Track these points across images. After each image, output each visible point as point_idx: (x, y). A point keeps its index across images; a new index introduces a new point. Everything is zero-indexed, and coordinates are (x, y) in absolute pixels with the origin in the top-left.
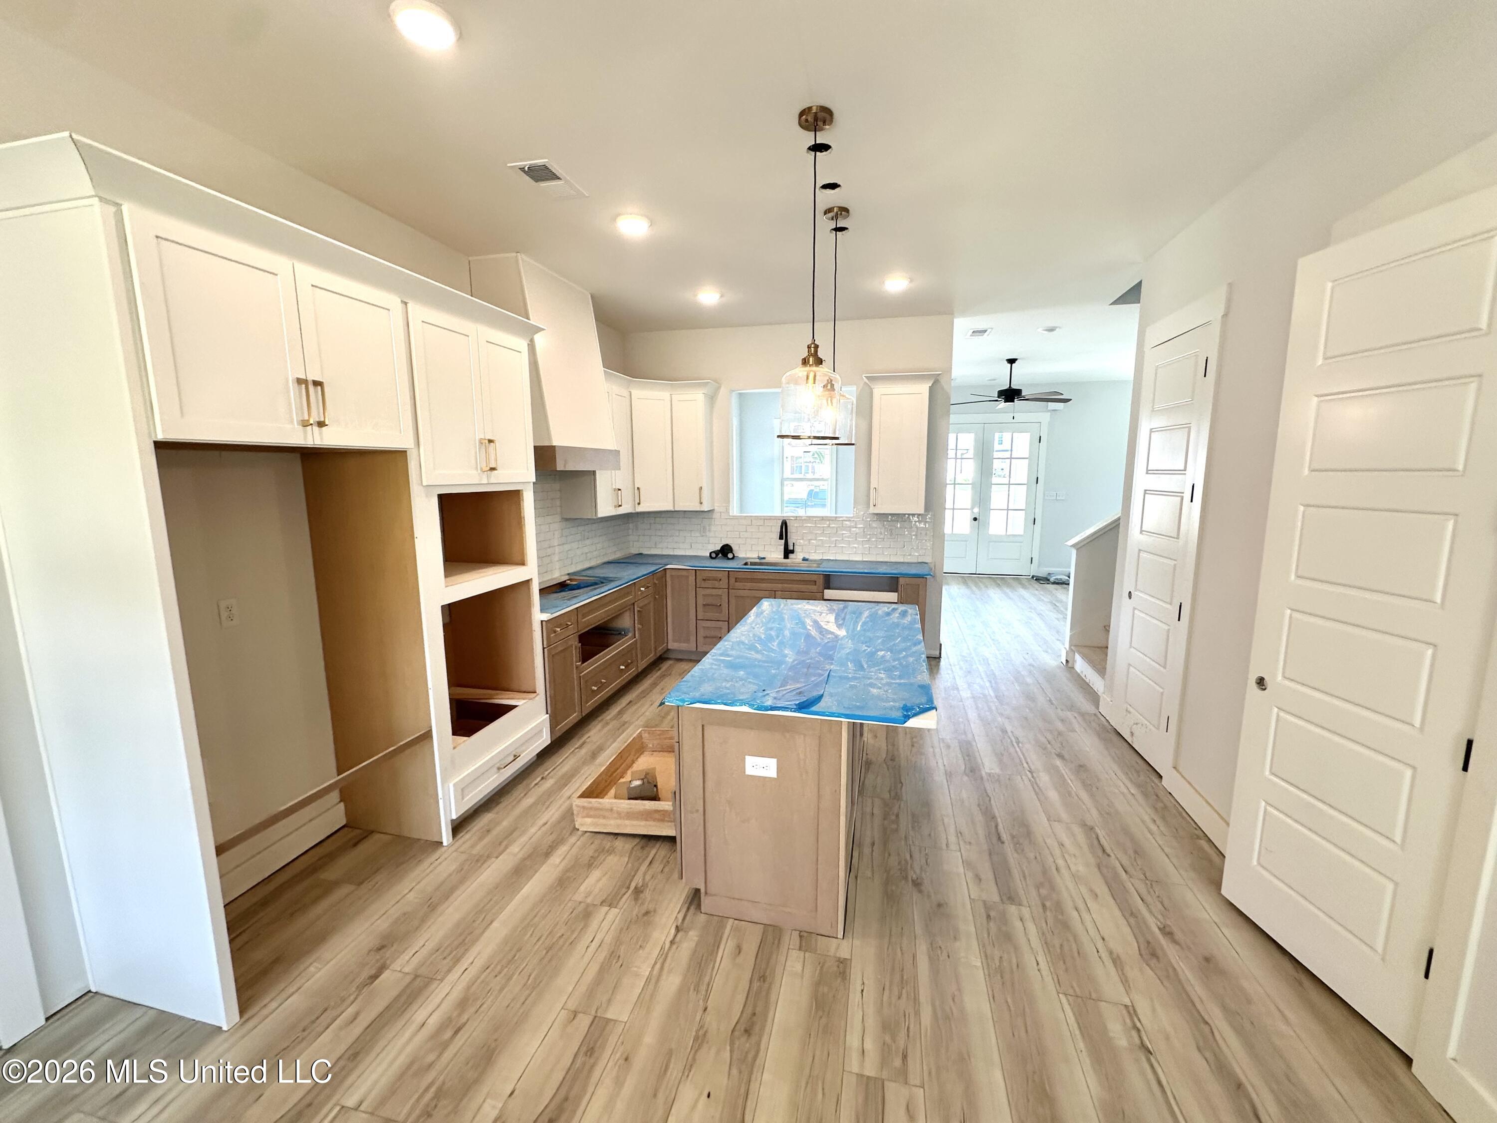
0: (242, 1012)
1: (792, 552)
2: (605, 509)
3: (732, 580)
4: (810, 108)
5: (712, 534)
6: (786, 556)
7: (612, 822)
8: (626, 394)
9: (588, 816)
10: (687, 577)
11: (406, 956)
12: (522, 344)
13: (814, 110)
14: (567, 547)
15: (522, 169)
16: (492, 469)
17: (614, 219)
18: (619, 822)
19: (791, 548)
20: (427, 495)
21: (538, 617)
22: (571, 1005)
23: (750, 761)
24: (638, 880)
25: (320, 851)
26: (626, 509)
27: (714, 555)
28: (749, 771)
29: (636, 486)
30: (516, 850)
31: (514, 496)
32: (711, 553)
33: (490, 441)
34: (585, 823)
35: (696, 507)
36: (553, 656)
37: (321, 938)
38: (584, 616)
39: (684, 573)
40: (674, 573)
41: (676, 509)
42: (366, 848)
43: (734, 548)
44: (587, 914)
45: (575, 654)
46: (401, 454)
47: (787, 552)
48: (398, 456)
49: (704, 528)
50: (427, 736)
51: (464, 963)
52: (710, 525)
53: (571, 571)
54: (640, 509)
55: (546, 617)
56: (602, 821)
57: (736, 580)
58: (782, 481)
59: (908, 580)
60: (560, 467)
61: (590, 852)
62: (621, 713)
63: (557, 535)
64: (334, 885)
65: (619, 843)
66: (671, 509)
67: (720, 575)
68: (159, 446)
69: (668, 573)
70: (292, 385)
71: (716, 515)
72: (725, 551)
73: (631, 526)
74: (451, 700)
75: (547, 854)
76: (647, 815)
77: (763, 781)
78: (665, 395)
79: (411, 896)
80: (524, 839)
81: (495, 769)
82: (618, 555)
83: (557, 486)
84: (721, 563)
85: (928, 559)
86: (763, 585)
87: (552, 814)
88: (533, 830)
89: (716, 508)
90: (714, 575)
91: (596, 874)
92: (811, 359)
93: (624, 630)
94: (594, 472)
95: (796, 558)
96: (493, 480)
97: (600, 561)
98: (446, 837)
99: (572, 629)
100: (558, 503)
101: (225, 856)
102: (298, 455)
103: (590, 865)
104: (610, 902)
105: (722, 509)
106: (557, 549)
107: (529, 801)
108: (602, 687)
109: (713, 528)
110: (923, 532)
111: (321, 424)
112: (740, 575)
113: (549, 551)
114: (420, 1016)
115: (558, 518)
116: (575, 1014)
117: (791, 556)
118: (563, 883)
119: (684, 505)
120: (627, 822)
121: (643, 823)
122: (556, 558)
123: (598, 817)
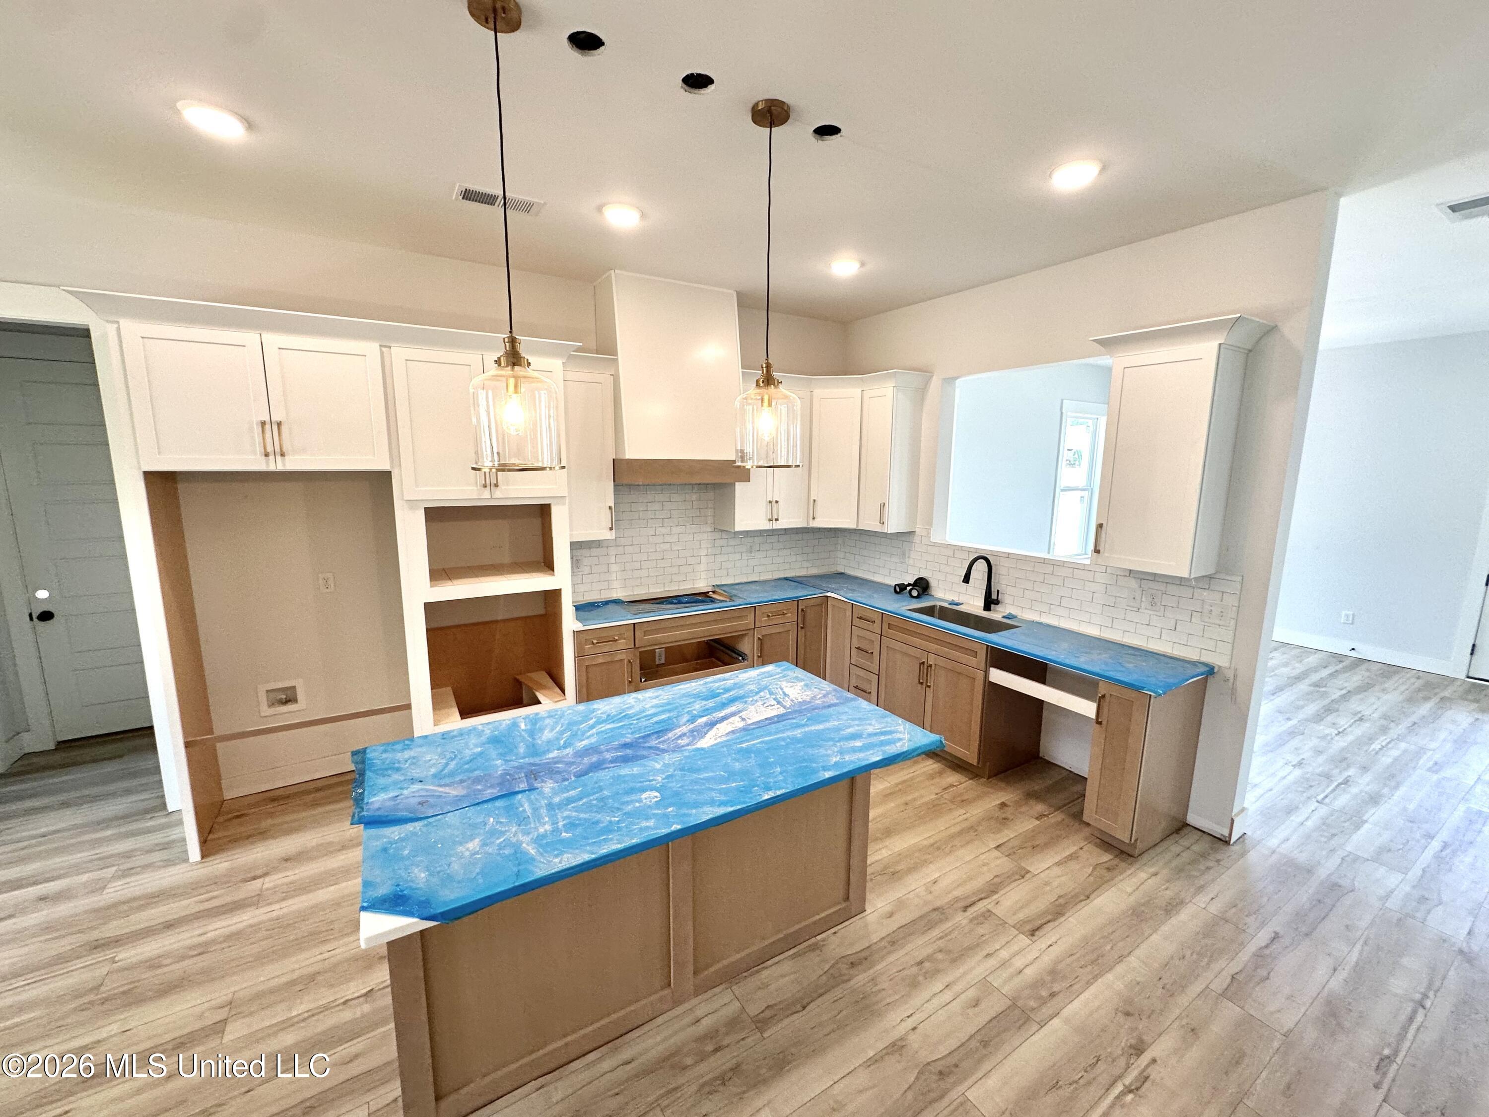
1: (997, 602)
2: (749, 522)
3: (885, 626)
5: (911, 562)
6: (987, 607)
14: (718, 558)
16: (495, 485)
19: (994, 596)
20: (413, 508)
26: (793, 523)
27: (898, 589)
29: (812, 498)
32: (896, 585)
35: (877, 528)
38: (648, 633)
39: (842, 605)
40: (835, 603)
41: (860, 528)
43: (933, 583)
45: (628, 668)
47: (989, 601)
49: (904, 554)
52: (910, 551)
55: (579, 626)
59: (1112, 690)
63: (705, 544)
66: (854, 526)
67: (874, 616)
71: (917, 539)
72: (921, 585)
78: (856, 392)
83: (711, 495)
84: (886, 603)
85: (1219, 660)
86: (917, 641)
89: (917, 530)
90: (867, 614)
94: (734, 484)
95: (999, 612)
96: (498, 495)
99: (624, 644)
100: (710, 512)
105: (924, 533)
106: (704, 560)
109: (909, 556)
111: (283, 454)
113: (693, 561)
115: (709, 529)
117: (994, 607)
119: (867, 524)
122: (703, 567)
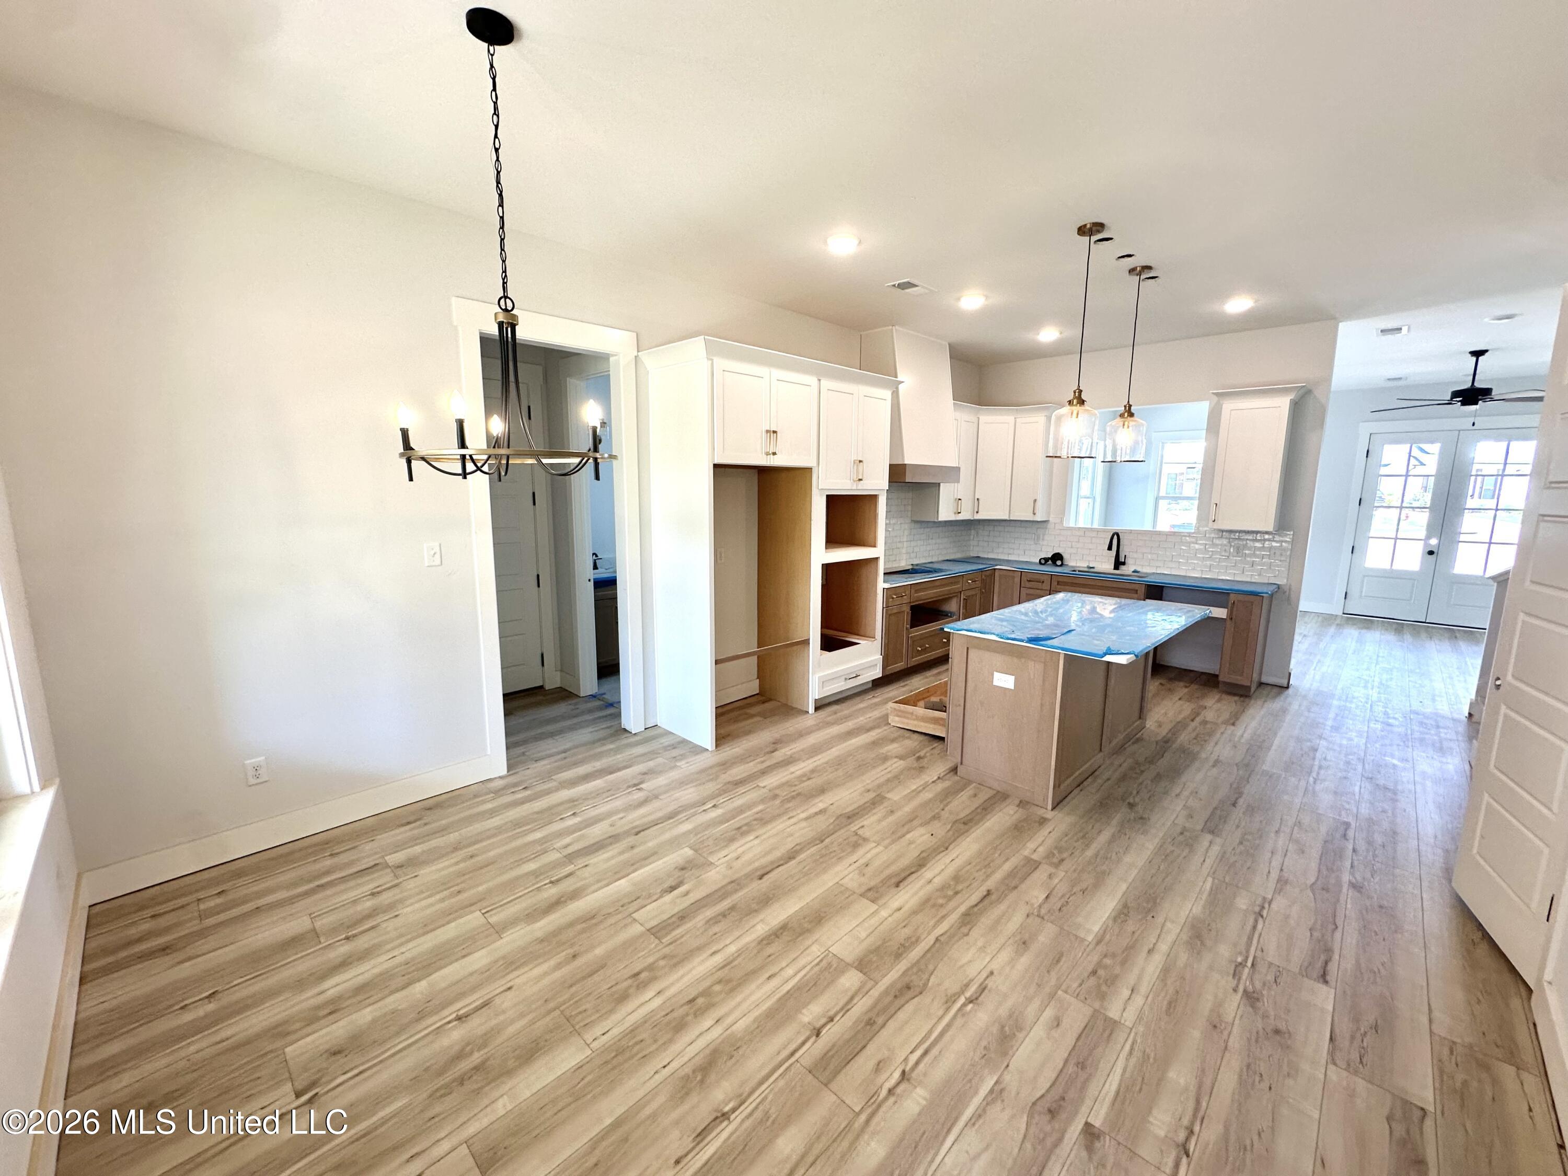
0: (716, 746)
1: (1124, 563)
2: (945, 513)
3: (1054, 583)
4: (1085, 225)
5: (1045, 543)
6: (1116, 567)
7: (912, 722)
8: (974, 419)
9: (898, 716)
10: (1013, 577)
11: (787, 749)
12: (887, 394)
13: (1088, 226)
14: (913, 544)
15: (894, 286)
16: (860, 480)
17: (959, 299)
18: (916, 722)
19: (1122, 559)
20: (821, 495)
21: (881, 584)
22: (869, 787)
23: (997, 675)
24: (922, 754)
25: (746, 701)
26: (965, 515)
27: (1043, 561)
28: (996, 683)
29: (975, 498)
30: (850, 725)
31: (873, 498)
32: (1040, 559)
33: (860, 461)
34: (895, 721)
35: (1030, 517)
36: (889, 615)
37: (749, 732)
38: (917, 591)
39: (1011, 574)
40: (1002, 572)
41: (1012, 518)
42: (768, 706)
43: (1065, 556)
44: (885, 759)
45: (906, 618)
46: (809, 470)
47: (1118, 564)
48: (807, 471)
49: (1037, 537)
50: (806, 642)
51: (816, 758)
52: (1044, 535)
53: (915, 563)
54: (977, 517)
55: (887, 586)
56: (906, 721)
57: (1058, 583)
58: (1157, 499)
59: (1241, 597)
60: (908, 479)
61: (896, 735)
62: (939, 673)
63: (906, 533)
64: (753, 716)
65: (916, 736)
66: (1006, 518)
67: (1042, 578)
68: (716, 466)
69: (997, 574)
70: (764, 433)
71: (1050, 526)
72: (1057, 558)
73: (973, 532)
74: (822, 635)
75: (868, 730)
76: (936, 721)
77: (1005, 690)
78: (1010, 419)
79: (791, 729)
80: (856, 721)
81: (843, 678)
82: (958, 556)
83: (910, 495)
84: (1049, 568)
85: (1282, 581)
87: (876, 714)
88: (861, 719)
89: (1050, 519)
90: (1036, 577)
91: (895, 745)
92: (1075, 401)
93: (951, 613)
94: (939, 484)
95: (1126, 570)
96: (860, 487)
97: (941, 558)
98: (811, 709)
99: (906, 599)
100: (909, 508)
101: (720, 666)
102: (756, 471)
103: (893, 741)
104: (901, 758)
105: (1057, 520)
106: (905, 544)
107: (862, 705)
108: (925, 650)
109: (1046, 537)
110: (1278, 553)
111: (774, 454)
112: (1061, 579)
113: (899, 545)
114: (792, 769)
116: (869, 791)
117: (1122, 567)
118: (875, 744)
119: (1017, 516)
120: (922, 724)
121: (932, 726)
122: (904, 551)
123: (905, 717)
